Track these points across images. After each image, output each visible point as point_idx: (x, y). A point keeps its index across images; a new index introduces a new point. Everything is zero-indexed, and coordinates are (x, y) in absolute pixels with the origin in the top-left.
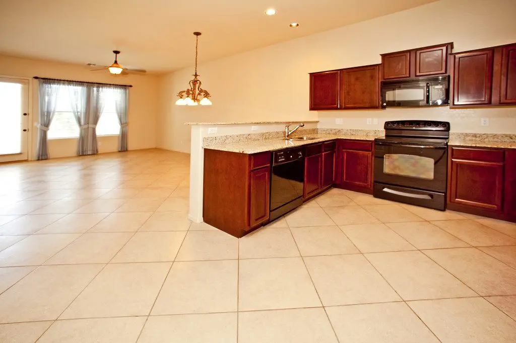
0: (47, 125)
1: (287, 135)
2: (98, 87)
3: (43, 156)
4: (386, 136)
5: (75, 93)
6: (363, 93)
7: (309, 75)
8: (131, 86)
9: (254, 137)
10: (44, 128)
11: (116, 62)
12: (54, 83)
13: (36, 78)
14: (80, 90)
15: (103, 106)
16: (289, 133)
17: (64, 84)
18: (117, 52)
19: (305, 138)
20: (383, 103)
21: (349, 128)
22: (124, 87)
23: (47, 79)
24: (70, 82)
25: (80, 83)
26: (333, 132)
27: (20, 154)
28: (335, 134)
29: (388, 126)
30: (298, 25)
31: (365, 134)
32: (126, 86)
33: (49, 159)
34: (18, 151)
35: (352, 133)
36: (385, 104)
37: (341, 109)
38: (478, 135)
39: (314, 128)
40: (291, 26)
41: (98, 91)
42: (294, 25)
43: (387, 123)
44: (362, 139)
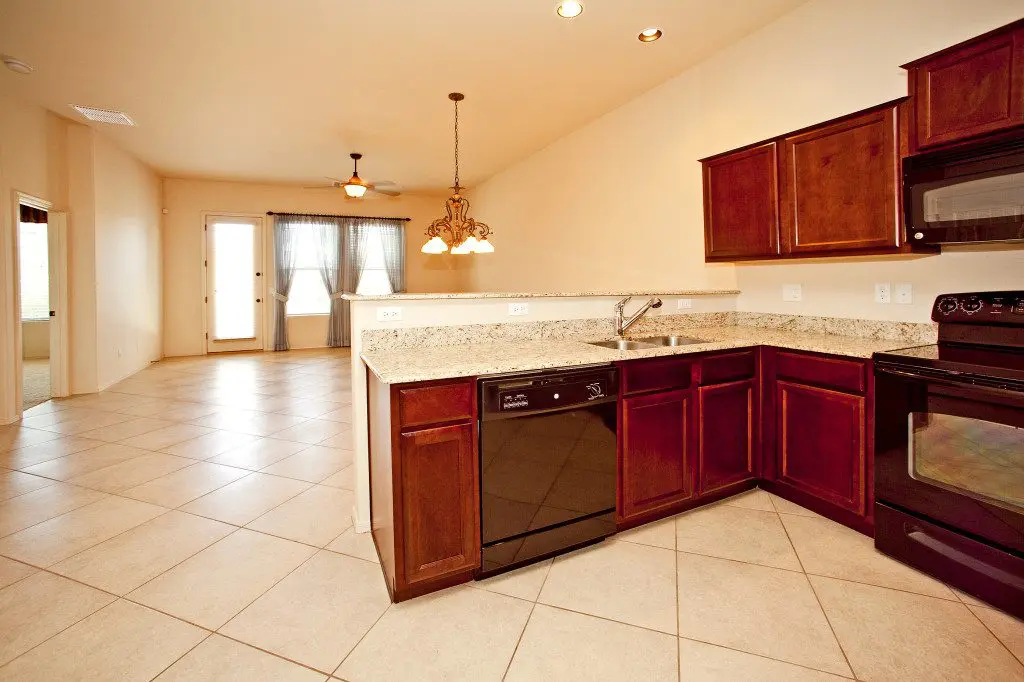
0: (284, 290)
2: (355, 224)
3: (281, 346)
4: (942, 344)
5: (324, 234)
6: (848, 203)
7: (701, 164)
8: (408, 220)
9: (513, 332)
10: (281, 297)
11: (355, 174)
12: (293, 221)
13: (270, 213)
14: (330, 231)
15: (364, 257)
17: (306, 220)
18: (356, 156)
19: (673, 340)
20: (911, 234)
22: (397, 221)
23: (284, 214)
24: (314, 218)
25: (328, 218)
26: (777, 323)
27: (254, 339)
28: (782, 329)
29: (946, 310)
30: (659, 33)
31: (868, 333)
32: (400, 219)
33: (287, 350)
34: (250, 334)
35: (830, 329)
36: (919, 236)
37: (784, 255)
39: (722, 309)
40: (642, 37)
41: (356, 231)
42: (650, 32)
43: (943, 302)
44: (832, 352)
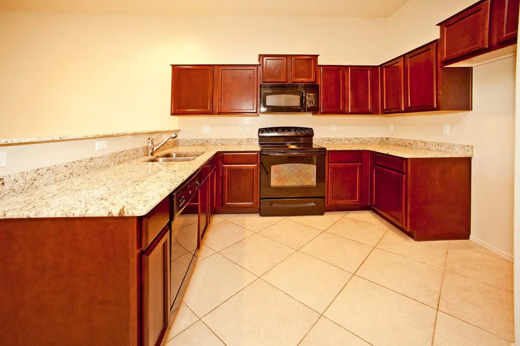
1: (150, 151)
9: (100, 163)
16: (155, 148)
21: (218, 138)
26: (200, 142)
28: (202, 145)
31: (237, 143)
35: (223, 143)
38: (331, 140)
43: (261, 130)
